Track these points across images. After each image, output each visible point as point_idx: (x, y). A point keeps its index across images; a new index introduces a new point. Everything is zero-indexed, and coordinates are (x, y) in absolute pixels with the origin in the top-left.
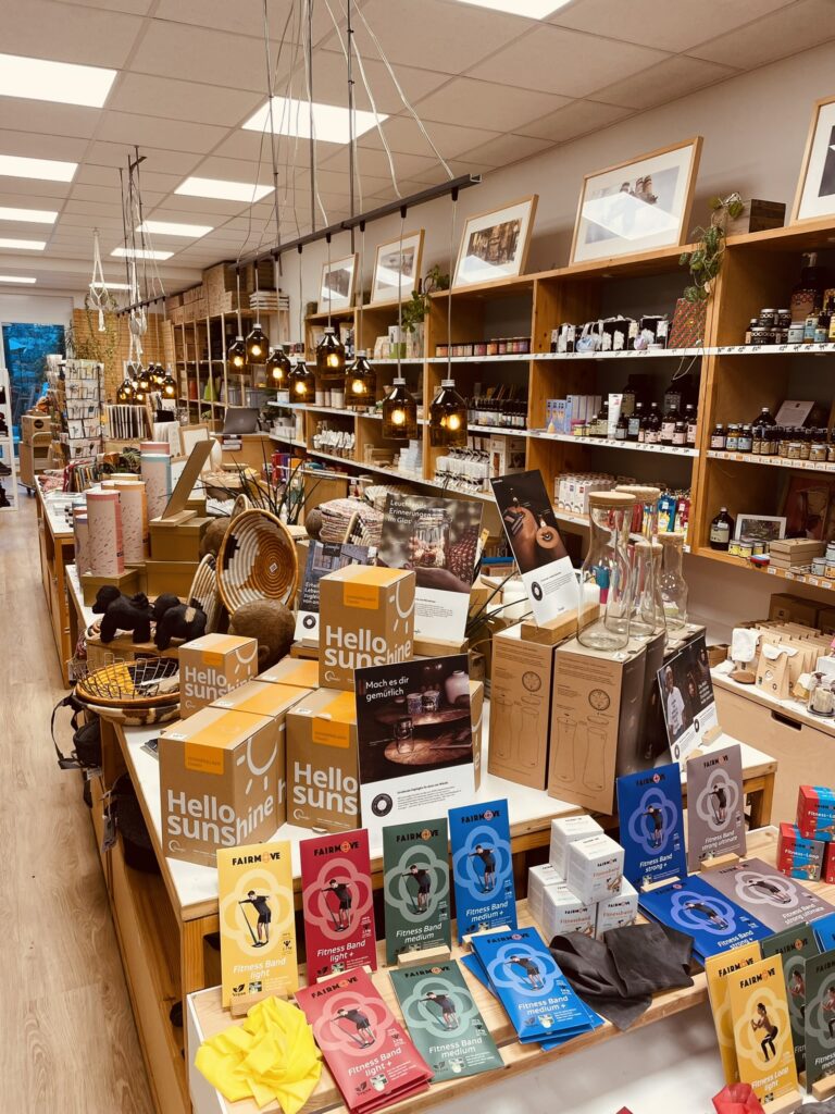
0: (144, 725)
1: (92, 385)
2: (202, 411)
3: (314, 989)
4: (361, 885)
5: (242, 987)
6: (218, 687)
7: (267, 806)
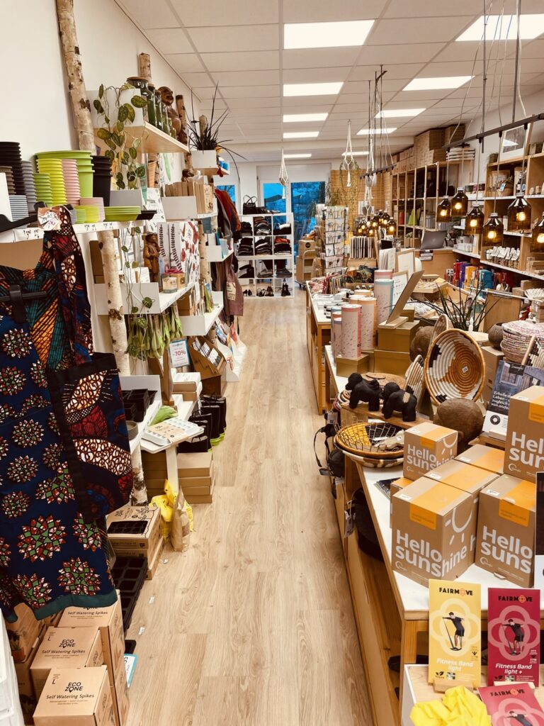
0: (375, 468)
1: (340, 222)
2: (407, 233)
3: (491, 689)
4: (532, 628)
5: (442, 673)
6: (430, 462)
7: (462, 553)
